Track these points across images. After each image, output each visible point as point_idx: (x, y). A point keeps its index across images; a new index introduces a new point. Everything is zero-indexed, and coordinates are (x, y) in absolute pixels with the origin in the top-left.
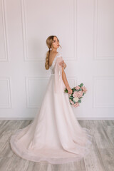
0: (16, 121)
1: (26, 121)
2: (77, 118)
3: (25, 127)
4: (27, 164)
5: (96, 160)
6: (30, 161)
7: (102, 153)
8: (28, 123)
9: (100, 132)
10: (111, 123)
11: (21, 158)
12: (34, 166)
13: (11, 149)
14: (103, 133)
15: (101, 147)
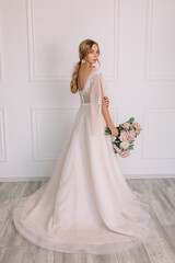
0: (15, 184)
1: (31, 183)
2: (125, 176)
3: (32, 192)
4: (51, 257)
5: (163, 244)
6: (55, 252)
7: (169, 233)
8: (35, 186)
9: (158, 199)
10: (171, 183)
11: (38, 248)
12: (64, 259)
13: (17, 232)
14: (164, 199)
15: (166, 222)
